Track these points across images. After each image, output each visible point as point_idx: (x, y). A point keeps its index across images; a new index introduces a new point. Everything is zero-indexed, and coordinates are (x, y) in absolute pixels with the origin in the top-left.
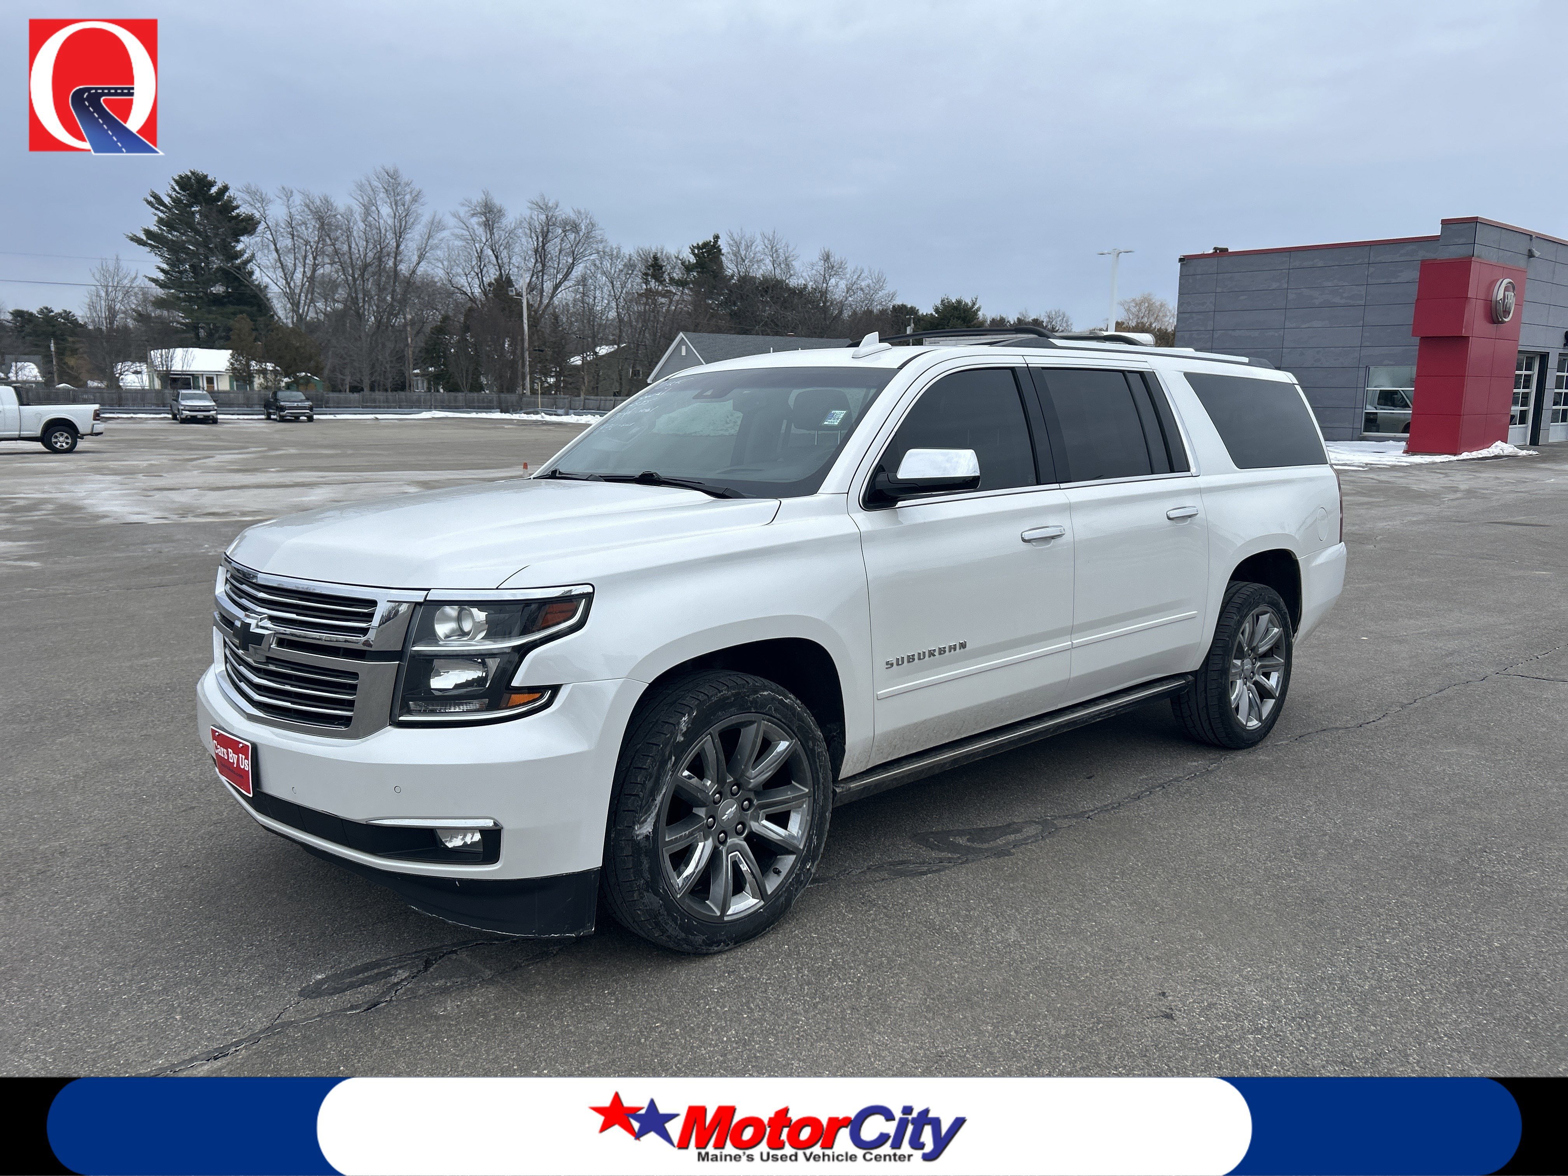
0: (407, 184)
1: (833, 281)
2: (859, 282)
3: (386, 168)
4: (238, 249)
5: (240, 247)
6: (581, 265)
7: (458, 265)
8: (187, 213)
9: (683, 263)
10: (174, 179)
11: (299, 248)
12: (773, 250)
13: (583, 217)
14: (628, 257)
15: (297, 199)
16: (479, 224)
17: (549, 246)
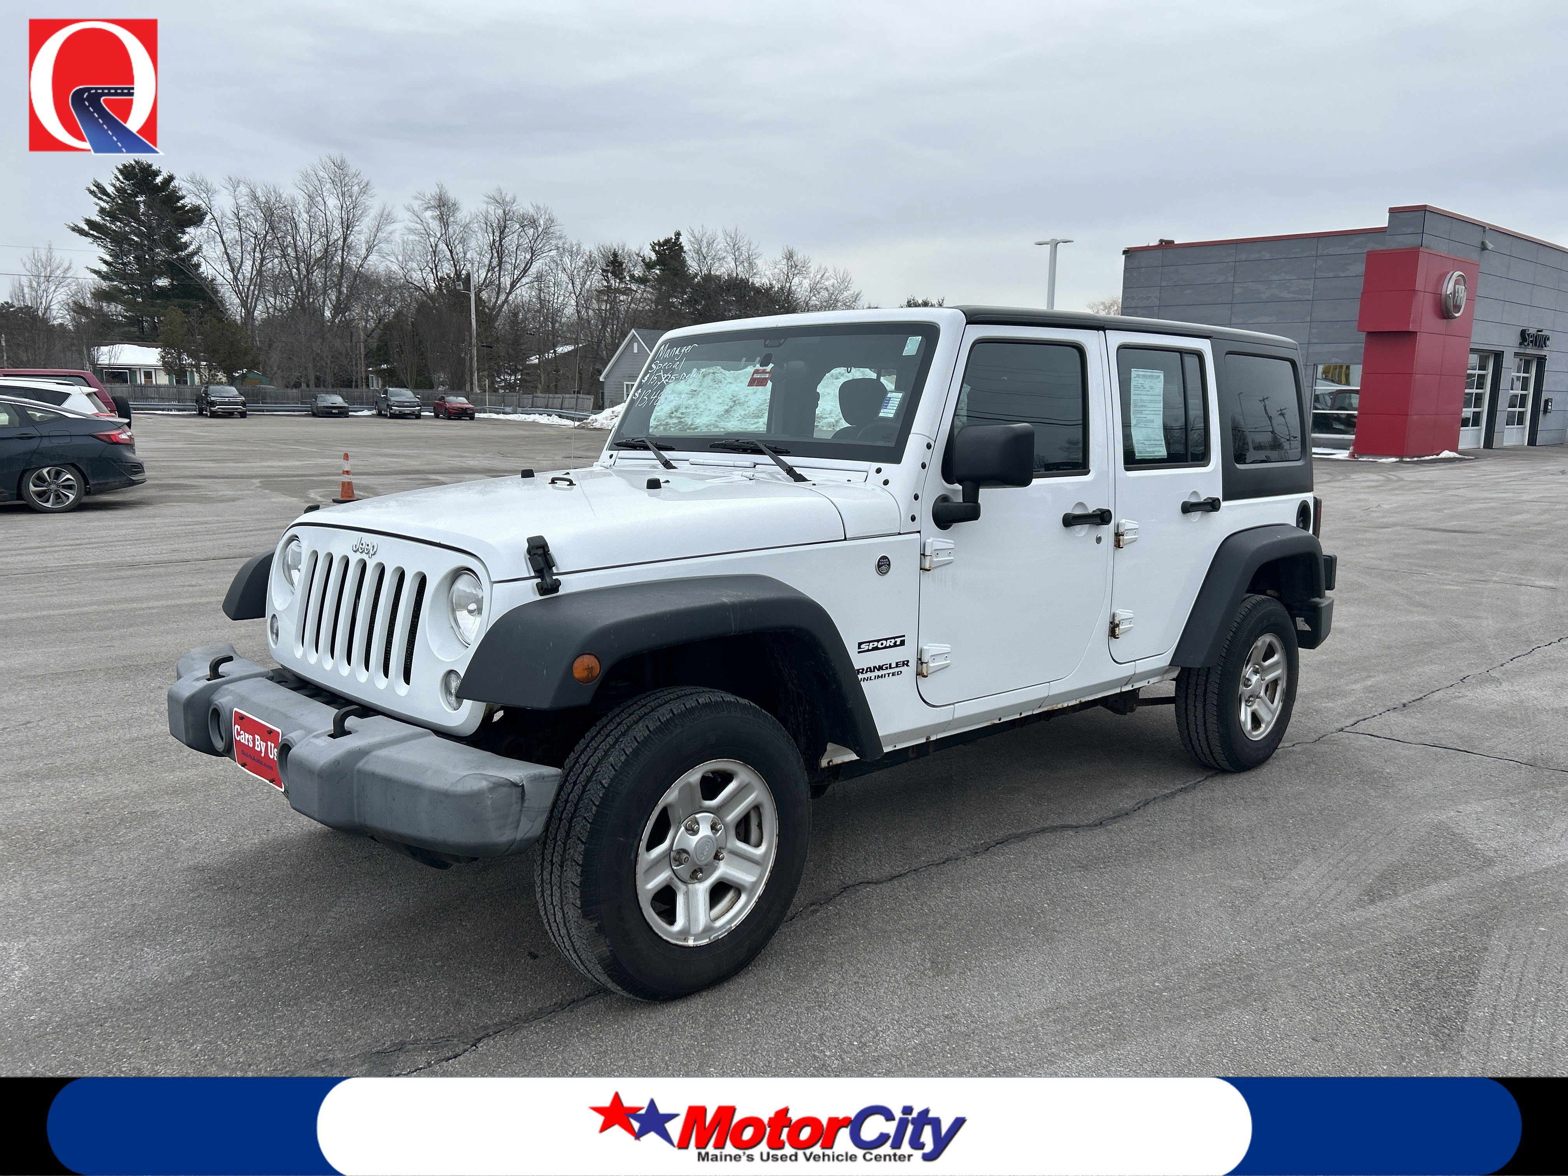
0: (356, 175)
1: (796, 281)
2: (823, 281)
3: (332, 158)
4: (183, 240)
5: (185, 238)
6: (541, 261)
7: (412, 260)
8: (131, 202)
9: (643, 260)
10: (117, 168)
11: (248, 240)
12: (735, 248)
13: (543, 212)
14: (588, 253)
15: (243, 190)
16: (433, 218)
17: (506, 241)
